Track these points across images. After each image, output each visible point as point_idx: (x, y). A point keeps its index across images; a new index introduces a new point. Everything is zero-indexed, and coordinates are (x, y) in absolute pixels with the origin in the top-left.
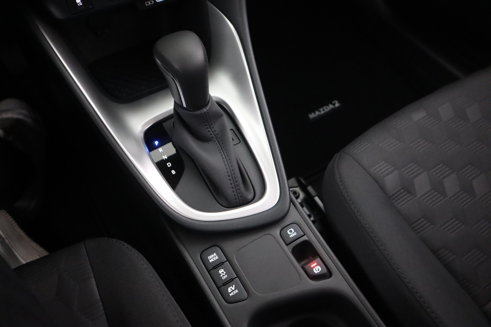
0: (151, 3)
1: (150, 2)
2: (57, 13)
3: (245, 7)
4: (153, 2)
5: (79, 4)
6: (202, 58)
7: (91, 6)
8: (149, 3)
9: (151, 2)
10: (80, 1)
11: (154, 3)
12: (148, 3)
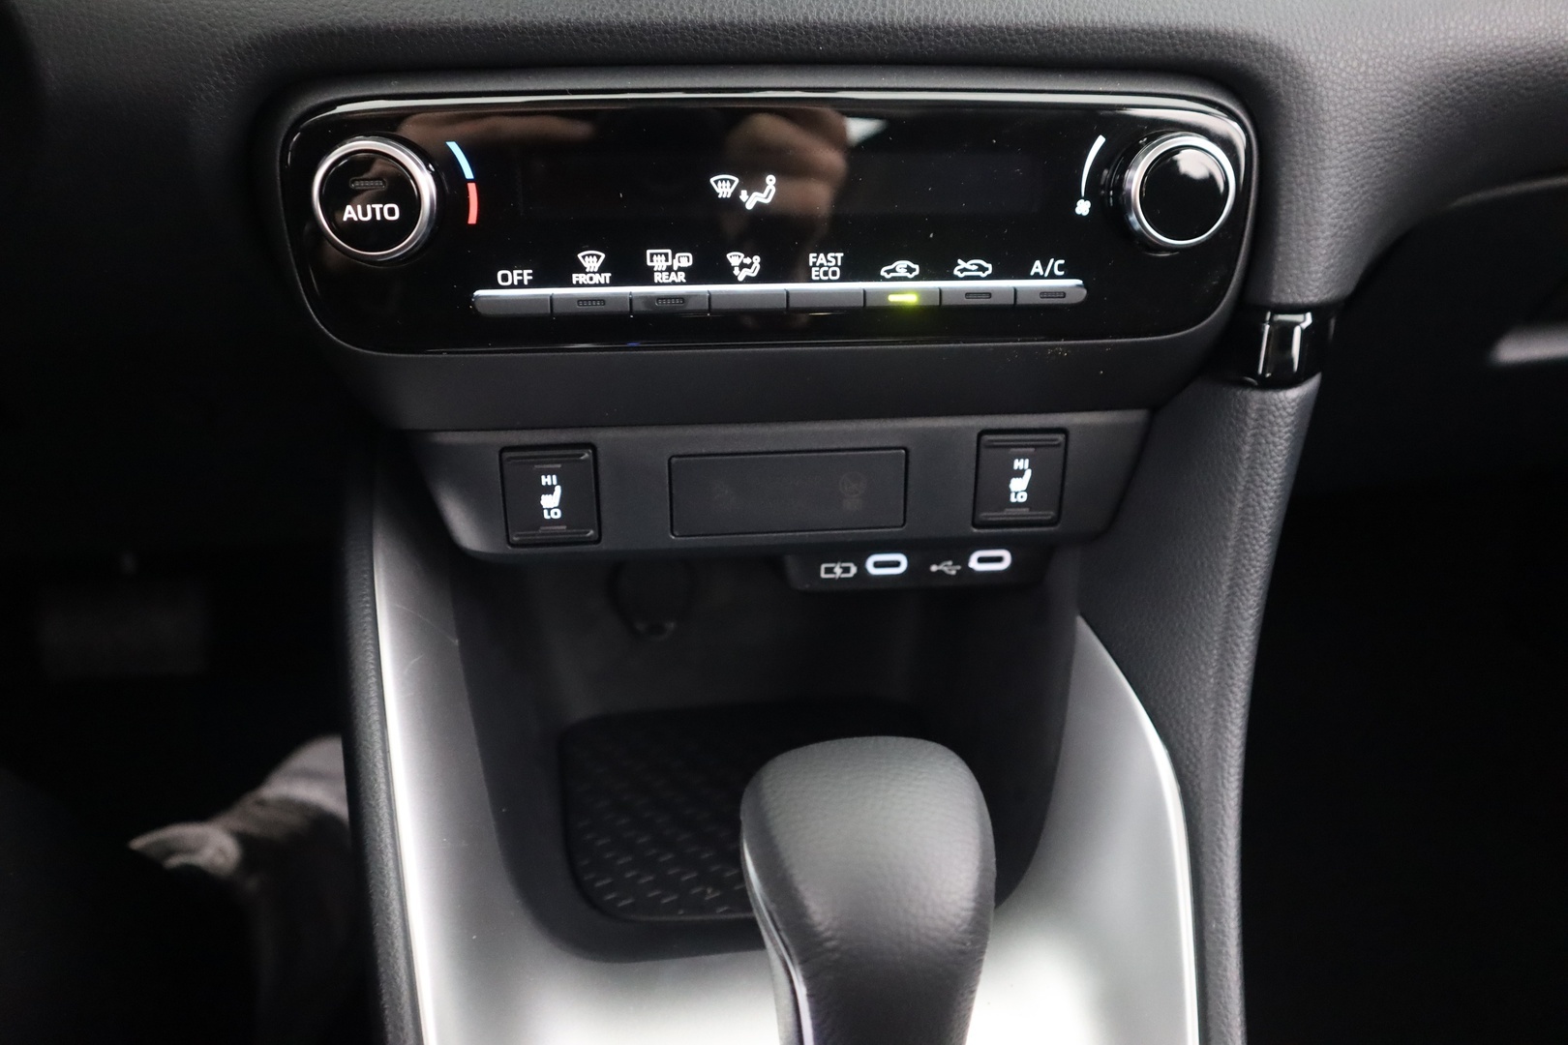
0: (843, 572)
1: (841, 567)
2: (466, 530)
3: (1243, 686)
4: (854, 570)
5: (549, 514)
6: (963, 909)
7: (591, 532)
8: (838, 570)
9: (846, 570)
10: (557, 504)
11: (855, 575)
12: (829, 571)
